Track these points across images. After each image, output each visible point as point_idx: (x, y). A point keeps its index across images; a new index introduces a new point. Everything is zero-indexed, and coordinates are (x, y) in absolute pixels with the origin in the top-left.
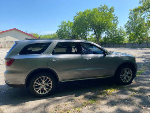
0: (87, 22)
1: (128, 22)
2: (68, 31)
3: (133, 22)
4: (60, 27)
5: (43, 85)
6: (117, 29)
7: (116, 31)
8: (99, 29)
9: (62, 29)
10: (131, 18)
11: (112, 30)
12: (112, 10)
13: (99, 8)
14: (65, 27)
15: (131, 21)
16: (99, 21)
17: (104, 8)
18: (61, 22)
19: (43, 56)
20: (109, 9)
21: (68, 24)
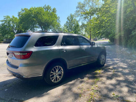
0: (35, 19)
1: (67, 22)
2: (12, 26)
3: (70, 23)
4: (2, 21)
5: (57, 74)
6: (61, 27)
7: (60, 29)
8: (45, 26)
9: (6, 24)
10: (69, 19)
11: (57, 28)
12: (54, 11)
13: (43, 7)
14: (9, 22)
15: (69, 22)
16: (46, 19)
17: (48, 8)
18: (4, 17)
19: (55, 48)
20: (52, 9)
21: (12, 19)
